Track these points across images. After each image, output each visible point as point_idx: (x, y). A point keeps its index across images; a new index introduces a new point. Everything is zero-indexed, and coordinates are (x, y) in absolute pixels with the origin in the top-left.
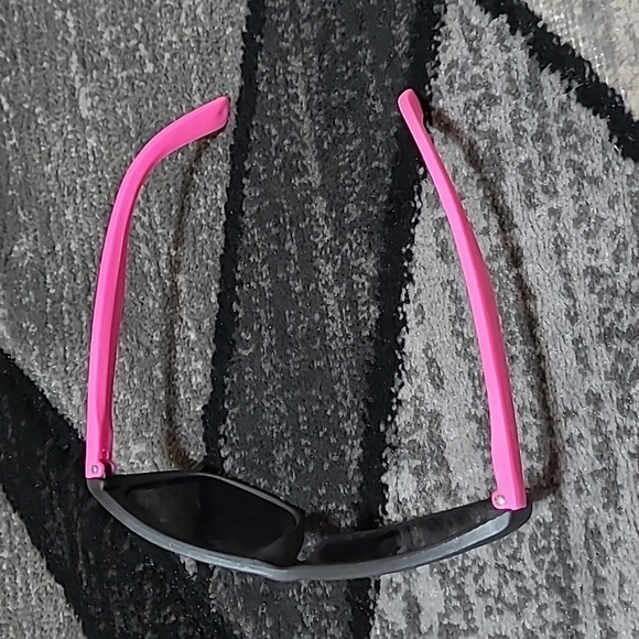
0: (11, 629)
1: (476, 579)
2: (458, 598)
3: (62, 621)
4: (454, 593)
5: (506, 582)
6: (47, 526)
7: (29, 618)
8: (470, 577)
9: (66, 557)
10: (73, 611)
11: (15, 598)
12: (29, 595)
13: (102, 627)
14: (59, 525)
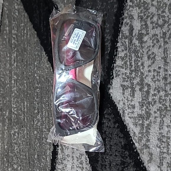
0: (22, 44)
1: (151, 19)
2: (145, 25)
3: (35, 41)
4: (144, 24)
5: (160, 19)
6: (34, 15)
7: (27, 41)
8: (149, 18)
9: (38, 23)
10: (38, 38)
11: (24, 36)
12: (28, 35)
13: (45, 42)
14: (37, 15)
